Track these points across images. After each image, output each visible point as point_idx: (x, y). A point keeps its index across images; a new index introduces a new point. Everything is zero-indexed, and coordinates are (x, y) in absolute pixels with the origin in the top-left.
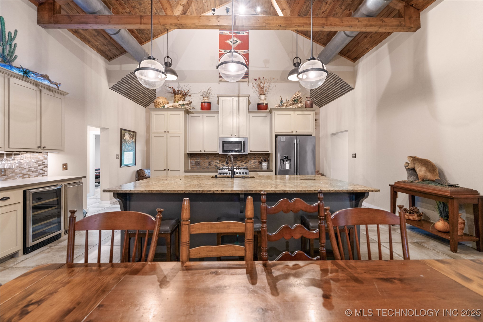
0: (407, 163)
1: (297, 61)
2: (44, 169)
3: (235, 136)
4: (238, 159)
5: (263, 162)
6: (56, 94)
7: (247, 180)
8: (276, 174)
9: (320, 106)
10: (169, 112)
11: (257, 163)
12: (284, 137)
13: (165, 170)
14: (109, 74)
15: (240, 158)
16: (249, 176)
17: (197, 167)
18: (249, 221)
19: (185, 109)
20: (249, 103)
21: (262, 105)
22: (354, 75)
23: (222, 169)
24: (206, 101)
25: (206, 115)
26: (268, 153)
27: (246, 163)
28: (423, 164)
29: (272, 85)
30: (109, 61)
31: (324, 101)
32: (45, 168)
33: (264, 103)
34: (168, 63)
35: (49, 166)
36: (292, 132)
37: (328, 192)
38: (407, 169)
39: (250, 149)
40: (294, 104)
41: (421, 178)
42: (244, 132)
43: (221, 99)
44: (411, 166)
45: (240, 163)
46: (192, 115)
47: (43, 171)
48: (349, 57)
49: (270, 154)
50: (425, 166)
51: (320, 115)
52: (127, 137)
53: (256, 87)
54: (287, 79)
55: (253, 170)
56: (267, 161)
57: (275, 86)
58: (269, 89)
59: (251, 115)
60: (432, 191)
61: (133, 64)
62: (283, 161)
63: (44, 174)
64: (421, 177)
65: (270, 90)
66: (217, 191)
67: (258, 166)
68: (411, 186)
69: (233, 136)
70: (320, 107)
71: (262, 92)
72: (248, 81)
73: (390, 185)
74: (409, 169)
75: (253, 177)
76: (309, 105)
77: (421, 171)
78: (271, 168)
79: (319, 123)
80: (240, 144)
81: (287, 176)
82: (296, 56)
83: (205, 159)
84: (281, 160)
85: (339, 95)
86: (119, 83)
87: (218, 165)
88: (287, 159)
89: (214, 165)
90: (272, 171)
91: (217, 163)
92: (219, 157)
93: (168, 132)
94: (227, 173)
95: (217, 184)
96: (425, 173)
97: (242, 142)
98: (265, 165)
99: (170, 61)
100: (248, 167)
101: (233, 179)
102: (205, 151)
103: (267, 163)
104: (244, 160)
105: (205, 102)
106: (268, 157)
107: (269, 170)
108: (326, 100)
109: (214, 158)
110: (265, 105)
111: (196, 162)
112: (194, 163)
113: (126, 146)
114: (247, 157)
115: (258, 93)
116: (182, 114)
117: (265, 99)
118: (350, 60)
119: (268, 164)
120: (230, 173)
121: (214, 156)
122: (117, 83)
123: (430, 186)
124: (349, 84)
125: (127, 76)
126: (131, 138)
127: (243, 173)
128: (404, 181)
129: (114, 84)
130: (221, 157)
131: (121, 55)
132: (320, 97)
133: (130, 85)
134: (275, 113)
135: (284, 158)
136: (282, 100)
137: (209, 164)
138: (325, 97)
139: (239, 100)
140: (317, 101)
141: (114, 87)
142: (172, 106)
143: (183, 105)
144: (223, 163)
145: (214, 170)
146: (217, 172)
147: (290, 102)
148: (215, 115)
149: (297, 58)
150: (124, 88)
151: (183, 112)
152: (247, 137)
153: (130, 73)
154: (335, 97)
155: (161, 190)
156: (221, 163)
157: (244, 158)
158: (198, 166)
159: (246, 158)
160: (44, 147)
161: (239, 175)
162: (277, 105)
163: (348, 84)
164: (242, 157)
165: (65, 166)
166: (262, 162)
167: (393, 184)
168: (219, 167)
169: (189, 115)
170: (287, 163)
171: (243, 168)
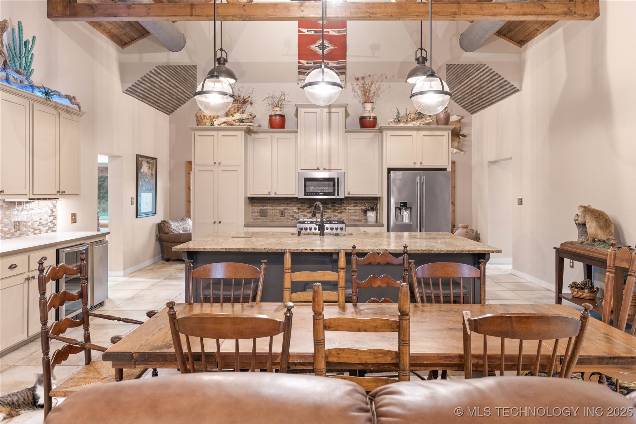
0: (577, 215)
1: (421, 55)
2: (54, 221)
3: (324, 169)
4: (328, 206)
5: (369, 211)
6: (73, 116)
7: (341, 238)
8: (388, 230)
9: (472, 112)
10: (221, 133)
11: (360, 213)
12: (401, 172)
13: (215, 222)
14: (123, 69)
15: (332, 205)
16: (346, 233)
17: (262, 217)
18: (342, 270)
19: (245, 128)
20: (347, 115)
21: (367, 119)
22: (520, 68)
23: (303, 222)
24: (278, 113)
25: (278, 135)
26: (377, 197)
27: (341, 212)
28: (593, 217)
29: (383, 85)
30: (123, 48)
31: (477, 105)
32: (54, 219)
33: (370, 116)
34: (222, 59)
35: (58, 218)
36: (415, 164)
37: (438, 252)
38: (577, 224)
39: (349, 191)
40: (418, 118)
41: (591, 238)
42: (338, 163)
43: (301, 111)
44: (580, 220)
45: (332, 212)
46: (256, 136)
47: (52, 224)
48: (511, 39)
49: (380, 197)
50: (596, 221)
51: (473, 127)
52: (145, 168)
53: (358, 89)
54: (406, 82)
55: (352, 223)
56: (375, 209)
57: (390, 87)
58: (379, 92)
59: (350, 135)
60: (597, 255)
61: (160, 52)
62: (400, 209)
63: (54, 229)
64: (590, 235)
65: (381, 93)
66: (306, 249)
67: (361, 217)
68: (578, 248)
69: (321, 169)
70: (471, 114)
71: (367, 99)
72: (345, 80)
73: (555, 248)
74: (579, 224)
75: (351, 234)
76: (443, 119)
77: (592, 227)
78: (381, 221)
79: (471, 141)
80: (332, 183)
81: (406, 234)
82: (420, 47)
83: (275, 205)
84: (396, 208)
85: (500, 98)
86: (138, 82)
87: (296, 216)
88: (406, 207)
89: (290, 216)
90: (382, 226)
91: (295, 212)
92: (297, 203)
93: (219, 164)
94: (311, 229)
95: (302, 243)
96: (596, 230)
97: (334, 179)
98: (371, 215)
99: (224, 56)
100: (345, 219)
101: (323, 237)
102: (275, 194)
103: (375, 212)
104: (338, 207)
105: (275, 115)
106: (377, 203)
107: (378, 224)
108: (480, 103)
109: (289, 204)
110: (371, 119)
111: (261, 210)
112: (257, 212)
113: (144, 182)
114: (344, 203)
115: (362, 99)
116: (241, 134)
117: (373, 108)
118: (513, 44)
119: (377, 214)
120: (315, 229)
121: (290, 201)
122: (135, 83)
123: (597, 249)
124: (512, 83)
125: (151, 72)
126: (150, 169)
127: (337, 229)
128: (572, 242)
129: (130, 85)
130: (301, 203)
131: (142, 38)
132: (470, 98)
133: (152, 83)
134: (387, 134)
135: (401, 205)
136: (398, 112)
137: (282, 214)
138: (478, 99)
139: (330, 112)
140: (466, 103)
141: (129, 89)
142: (225, 122)
143: (242, 121)
144: (304, 212)
145: (290, 224)
146: (296, 227)
147: (413, 116)
148: (293, 135)
149: (421, 49)
150: (142, 89)
151: (243, 133)
152: (343, 171)
153: (156, 67)
154: (493, 99)
155: (240, 249)
156: (301, 212)
157: (338, 204)
158: (264, 217)
159: (341, 204)
160: (63, 192)
161: (331, 231)
162: (391, 120)
163: (509, 83)
164: (335, 203)
165: (74, 216)
166: (367, 211)
167: (558, 246)
168: (298, 219)
169: (250, 135)
170: (406, 214)
171: (337, 221)
